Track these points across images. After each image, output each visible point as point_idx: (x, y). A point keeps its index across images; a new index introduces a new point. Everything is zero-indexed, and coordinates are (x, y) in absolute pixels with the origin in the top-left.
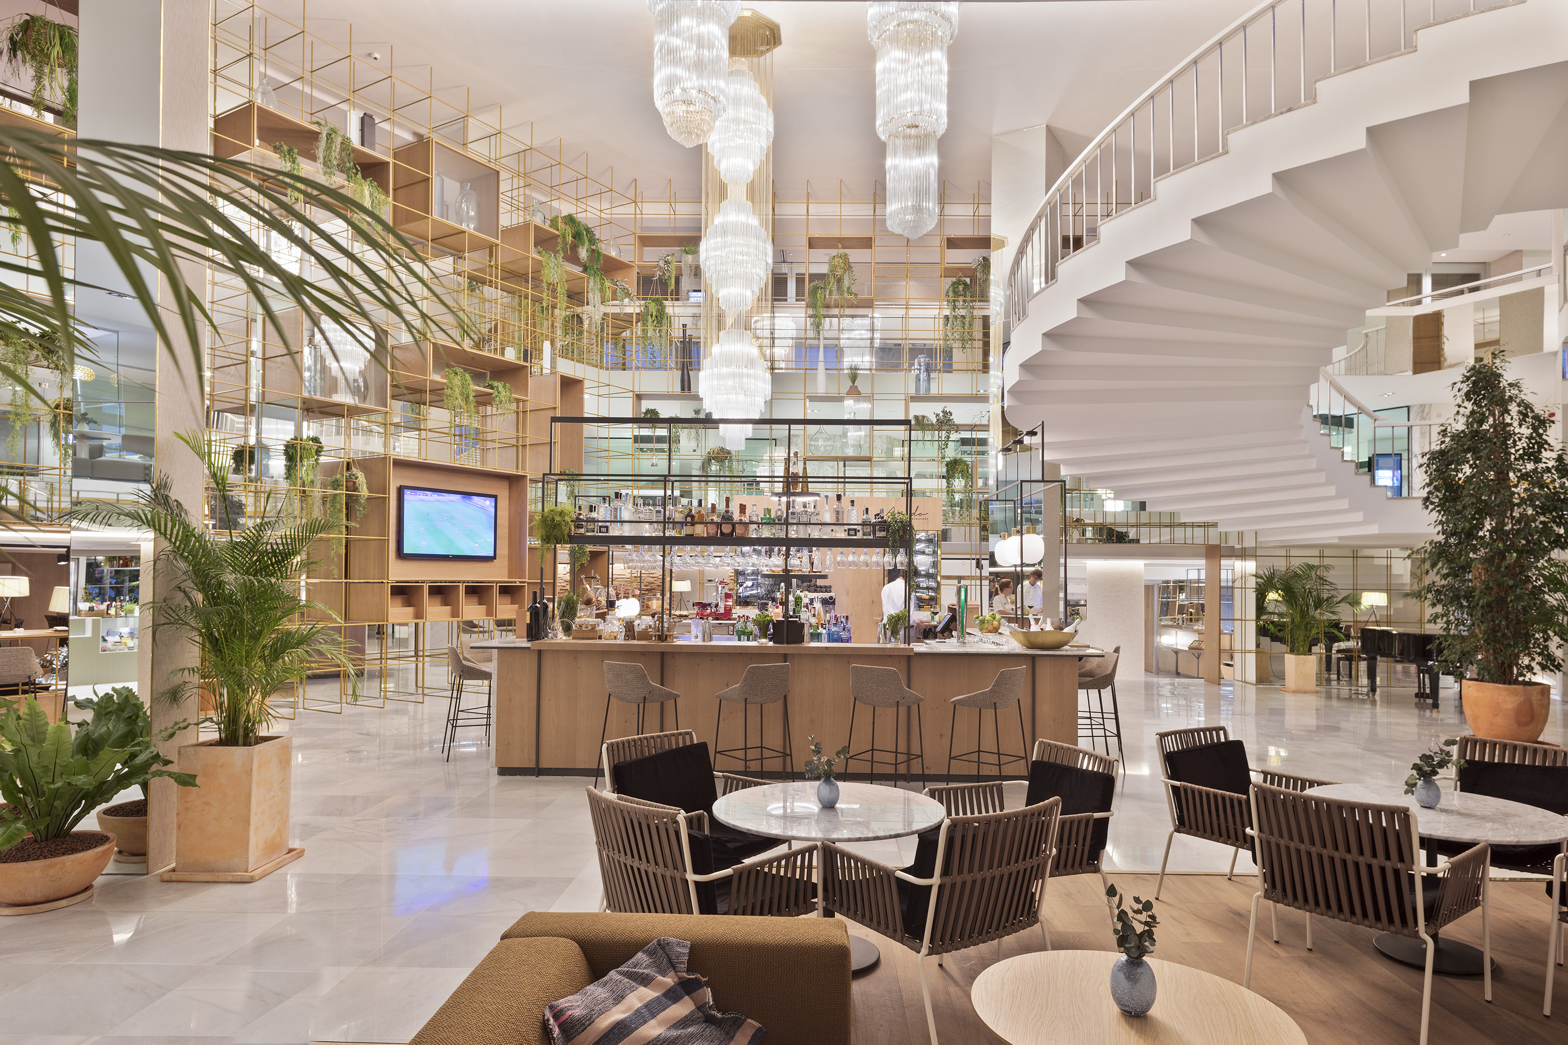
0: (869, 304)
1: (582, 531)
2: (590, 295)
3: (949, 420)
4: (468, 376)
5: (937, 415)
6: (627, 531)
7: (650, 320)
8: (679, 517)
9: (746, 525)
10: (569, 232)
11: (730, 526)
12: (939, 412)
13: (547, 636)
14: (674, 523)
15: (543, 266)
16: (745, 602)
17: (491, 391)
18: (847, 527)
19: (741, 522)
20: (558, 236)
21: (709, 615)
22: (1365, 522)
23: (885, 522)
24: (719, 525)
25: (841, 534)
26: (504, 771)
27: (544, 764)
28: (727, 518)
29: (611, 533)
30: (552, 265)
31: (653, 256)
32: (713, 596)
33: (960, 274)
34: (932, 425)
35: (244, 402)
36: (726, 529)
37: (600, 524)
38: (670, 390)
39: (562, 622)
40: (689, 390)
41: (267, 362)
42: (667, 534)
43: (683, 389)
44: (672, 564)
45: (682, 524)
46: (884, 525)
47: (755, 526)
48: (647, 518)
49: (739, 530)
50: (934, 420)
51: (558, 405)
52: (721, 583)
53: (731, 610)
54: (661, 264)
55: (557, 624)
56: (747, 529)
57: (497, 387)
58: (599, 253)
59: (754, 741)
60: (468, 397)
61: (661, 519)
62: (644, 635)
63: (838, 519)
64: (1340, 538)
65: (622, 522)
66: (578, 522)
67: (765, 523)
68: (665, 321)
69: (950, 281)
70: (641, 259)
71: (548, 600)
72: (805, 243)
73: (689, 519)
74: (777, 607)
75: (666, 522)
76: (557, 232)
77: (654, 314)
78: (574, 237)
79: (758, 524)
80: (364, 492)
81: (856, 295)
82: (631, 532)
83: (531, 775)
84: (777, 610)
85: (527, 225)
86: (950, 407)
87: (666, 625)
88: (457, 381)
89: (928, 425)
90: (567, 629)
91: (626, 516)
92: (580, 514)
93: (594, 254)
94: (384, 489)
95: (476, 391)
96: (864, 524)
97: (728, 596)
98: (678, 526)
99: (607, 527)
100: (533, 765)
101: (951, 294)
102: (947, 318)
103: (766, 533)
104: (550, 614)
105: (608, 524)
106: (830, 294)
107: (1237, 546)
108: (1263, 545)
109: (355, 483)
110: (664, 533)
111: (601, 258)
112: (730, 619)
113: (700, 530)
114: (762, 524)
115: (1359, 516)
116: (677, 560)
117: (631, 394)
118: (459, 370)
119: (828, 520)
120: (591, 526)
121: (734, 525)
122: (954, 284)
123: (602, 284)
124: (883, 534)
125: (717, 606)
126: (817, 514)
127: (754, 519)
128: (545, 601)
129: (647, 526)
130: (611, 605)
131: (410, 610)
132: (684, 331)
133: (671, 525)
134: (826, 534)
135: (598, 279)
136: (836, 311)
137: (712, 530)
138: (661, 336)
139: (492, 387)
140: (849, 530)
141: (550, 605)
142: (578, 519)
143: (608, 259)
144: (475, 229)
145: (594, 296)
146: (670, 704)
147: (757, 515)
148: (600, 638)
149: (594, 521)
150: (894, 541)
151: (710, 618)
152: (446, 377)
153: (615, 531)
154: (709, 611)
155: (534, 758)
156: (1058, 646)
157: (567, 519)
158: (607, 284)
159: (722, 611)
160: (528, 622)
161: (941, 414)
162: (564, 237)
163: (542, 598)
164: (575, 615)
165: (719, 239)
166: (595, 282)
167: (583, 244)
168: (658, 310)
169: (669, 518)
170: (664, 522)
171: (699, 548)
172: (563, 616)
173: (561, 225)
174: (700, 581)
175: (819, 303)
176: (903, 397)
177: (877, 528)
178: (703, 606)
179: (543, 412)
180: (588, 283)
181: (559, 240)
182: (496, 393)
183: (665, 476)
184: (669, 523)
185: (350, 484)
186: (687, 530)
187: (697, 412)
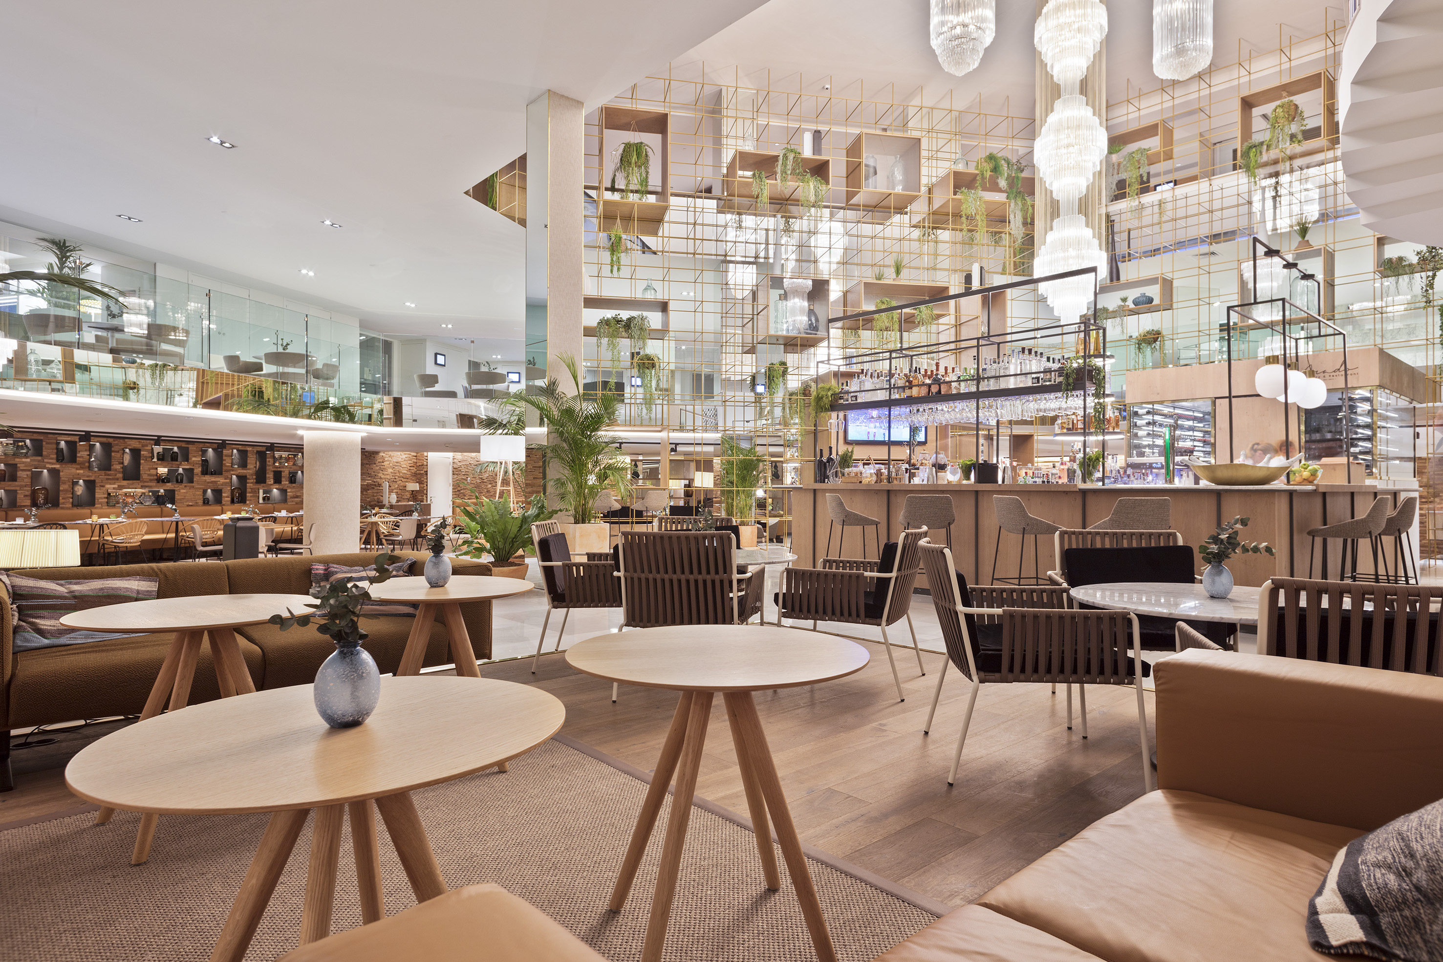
1: (842, 401)
2: (1011, 216)
5: (1419, 253)
8: (900, 383)
9: (949, 384)
10: (987, 168)
11: (938, 386)
14: (898, 388)
15: (962, 203)
17: (914, 312)
18: (1030, 376)
19: (946, 382)
20: (978, 175)
24: (930, 386)
28: (936, 379)
29: (859, 400)
30: (971, 200)
34: (1411, 265)
36: (936, 389)
37: (852, 394)
40: (1118, 279)
42: (893, 397)
43: (1112, 280)
45: (903, 388)
47: (955, 384)
48: (879, 387)
49: (944, 389)
56: (950, 387)
58: (1018, 178)
61: (889, 385)
65: (865, 391)
66: (840, 395)
67: (962, 381)
72: (1238, 105)
73: (907, 384)
75: (892, 388)
76: (977, 172)
78: (992, 171)
79: (958, 382)
85: (949, 174)
89: (1405, 267)
92: (843, 389)
93: (1014, 180)
96: (1044, 371)
98: (901, 390)
99: (856, 397)
103: (963, 389)
106: (1267, 150)
110: (890, 397)
111: (1020, 182)
113: (915, 392)
114: (960, 381)
118: (886, 300)
120: (847, 397)
121: (941, 385)
123: (1024, 204)
127: (955, 378)
128: (832, 456)
129: (879, 392)
133: (896, 390)
135: (1019, 201)
137: (923, 391)
139: (915, 309)
140: (1033, 378)
142: (840, 392)
144: (901, 189)
145: (1016, 218)
147: (956, 375)
149: (848, 392)
152: (877, 307)
153: (861, 398)
157: (830, 393)
158: (1030, 202)
162: (982, 174)
167: (1001, 175)
169: (894, 385)
170: (890, 388)
173: (982, 165)
175: (1253, 163)
177: (1057, 373)
181: (978, 178)
184: (894, 388)
185: (807, 392)
186: (908, 393)
187: (1124, 300)
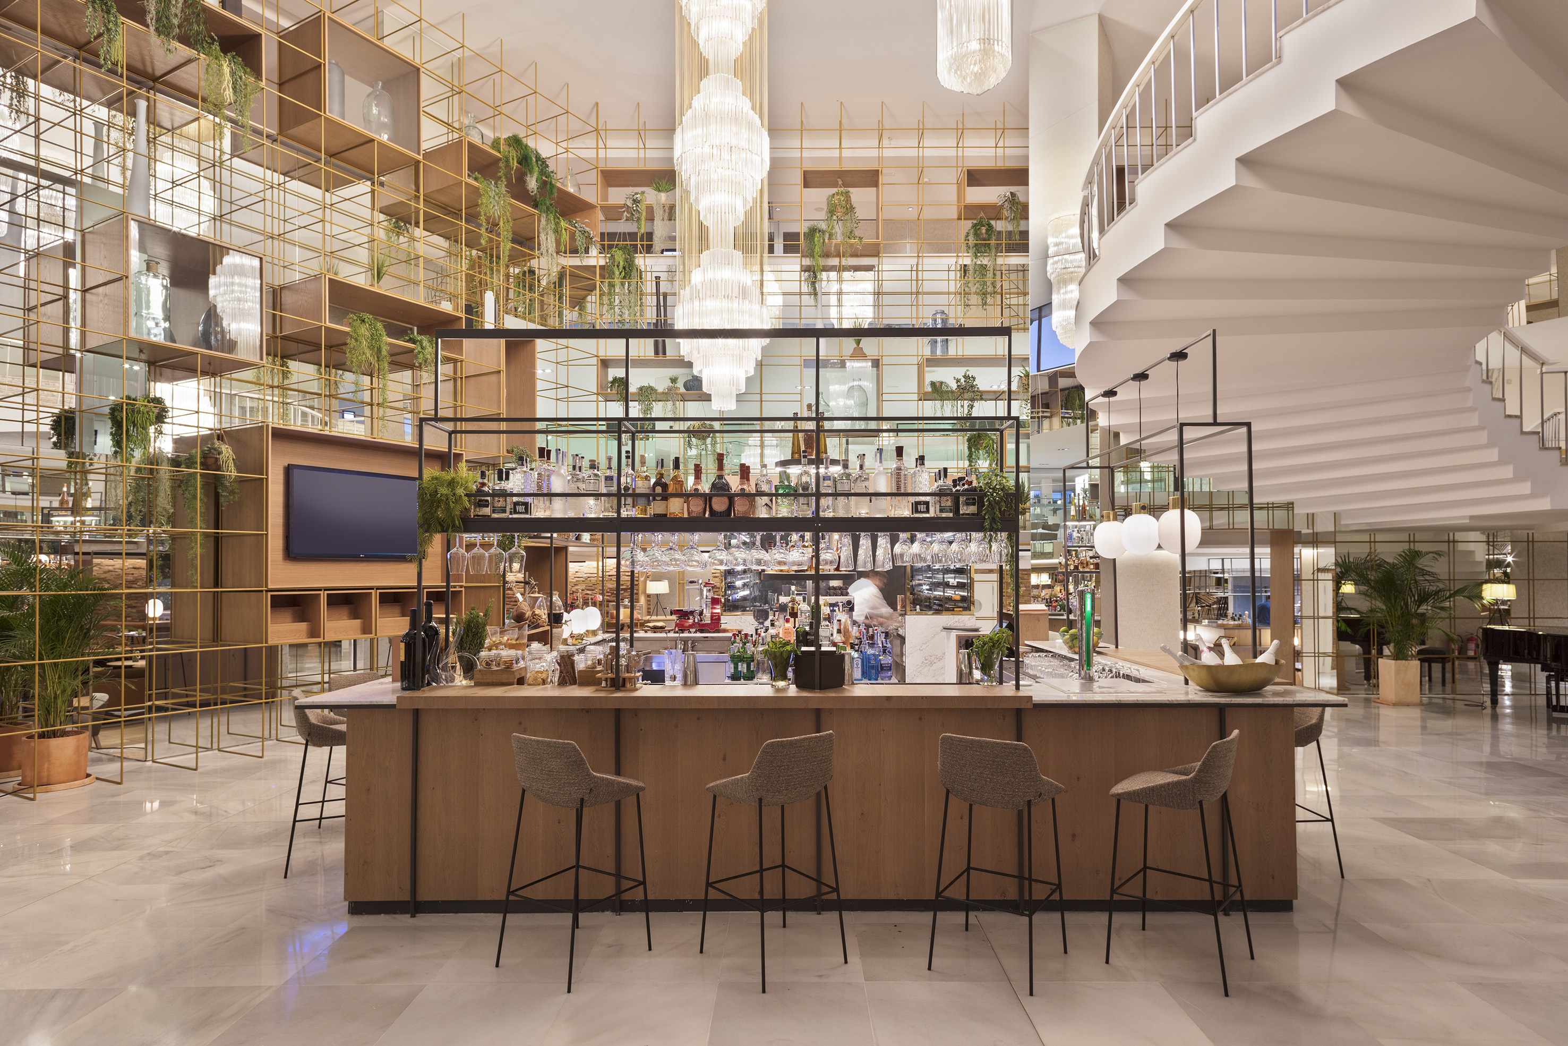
0: (874, 251)
1: (487, 511)
2: (543, 236)
3: (972, 386)
4: (379, 326)
5: (958, 381)
6: (559, 510)
7: (617, 273)
8: (642, 487)
9: (750, 497)
10: (513, 155)
11: (726, 500)
12: (960, 376)
13: (436, 679)
14: (635, 496)
15: (480, 195)
16: (733, 607)
17: (412, 346)
18: (913, 499)
19: (743, 494)
20: (500, 159)
21: (691, 626)
22: (1532, 496)
23: (975, 489)
24: (707, 498)
25: (903, 510)
26: (357, 908)
27: (425, 895)
28: (720, 487)
29: (533, 514)
30: (492, 194)
31: (619, 196)
32: (697, 601)
33: (982, 214)
34: (952, 392)
35: (60, 351)
36: (719, 505)
37: (515, 499)
38: (642, 354)
39: (460, 658)
40: (664, 353)
41: (87, 295)
42: (624, 514)
43: (657, 353)
44: (633, 563)
45: (649, 497)
46: (976, 496)
47: (766, 499)
48: (591, 488)
49: (740, 507)
50: (954, 386)
51: (503, 367)
52: (707, 584)
53: (719, 619)
54: (629, 203)
55: (452, 658)
56: (752, 506)
57: (421, 342)
58: (552, 186)
59: (772, 855)
60: (379, 350)
61: (614, 489)
62: (588, 678)
63: (898, 488)
64: (1471, 518)
65: (551, 495)
66: (479, 497)
67: (781, 495)
68: (634, 273)
69: (969, 223)
70: (605, 197)
71: (440, 621)
72: (798, 179)
73: (659, 490)
74: (787, 621)
75: (621, 495)
76: (498, 155)
77: (622, 264)
78: (519, 163)
79: (770, 495)
80: (231, 472)
81: (861, 238)
82: (565, 511)
83: (403, 912)
84: (787, 625)
85: (460, 142)
86: (972, 371)
87: (623, 662)
88: (364, 330)
89: (947, 392)
90: (469, 668)
91: (557, 485)
92: (483, 484)
93: (546, 185)
94: (261, 467)
95: (390, 344)
96: (940, 494)
97: (715, 601)
98: (642, 501)
99: (527, 504)
100: (406, 897)
101: (971, 238)
102: (965, 269)
103: (784, 509)
104: (442, 643)
105: (529, 500)
106: (830, 239)
107: (1304, 531)
108: (1343, 529)
109: (217, 459)
110: (619, 512)
111: (555, 191)
112: (718, 631)
113: (676, 507)
114: (777, 495)
115: (1525, 488)
116: (640, 556)
117: (594, 361)
118: (368, 316)
119: (883, 489)
120: (500, 503)
121: (731, 498)
122: (974, 226)
123: (557, 224)
124: (972, 509)
125: (701, 613)
126: (867, 479)
127: (765, 488)
128: (434, 624)
129: (591, 501)
130: (556, 619)
131: (303, 626)
132: (658, 285)
133: (629, 500)
134: (879, 511)
135: (551, 217)
136: (835, 261)
137: (697, 506)
138: (630, 292)
139: (413, 341)
140: (917, 503)
141: (442, 630)
142: (480, 492)
143: (564, 194)
144: (388, 139)
145: (547, 241)
146: (629, 804)
147: (769, 482)
148: (521, 681)
149: (504, 494)
150: (993, 520)
151: (693, 630)
152: (350, 325)
153: (540, 511)
154: (691, 621)
155: (408, 885)
156: (1255, 688)
157: (460, 491)
158: (563, 224)
159: (708, 621)
160: (402, 658)
161: (963, 380)
162: (507, 161)
163: (429, 619)
164: (480, 646)
165: (699, 131)
166: (548, 220)
167: (531, 172)
168: (626, 260)
169: (626, 489)
170: (618, 495)
171: (676, 537)
172: (461, 646)
173: (502, 147)
174: (680, 582)
175: (817, 249)
176: (914, 360)
177: (962, 499)
178: (683, 615)
179: (485, 378)
180: (539, 221)
181: (501, 165)
182: (419, 349)
183: (620, 420)
184: (626, 495)
185: (211, 461)
186: (656, 508)
187: (674, 380)
